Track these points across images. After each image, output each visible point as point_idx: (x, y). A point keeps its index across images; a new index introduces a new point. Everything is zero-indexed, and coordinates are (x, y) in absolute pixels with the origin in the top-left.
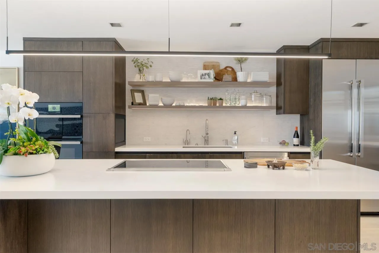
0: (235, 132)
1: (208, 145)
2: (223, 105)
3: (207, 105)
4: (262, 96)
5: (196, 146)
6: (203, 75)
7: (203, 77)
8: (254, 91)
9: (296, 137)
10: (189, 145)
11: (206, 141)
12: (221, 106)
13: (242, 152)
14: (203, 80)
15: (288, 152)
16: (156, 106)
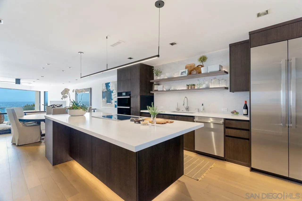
0: (203, 104)
1: (188, 111)
2: (195, 88)
3: (186, 89)
4: (220, 81)
5: (182, 112)
6: (182, 73)
7: (182, 74)
8: (214, 78)
9: (245, 108)
10: (179, 111)
11: (187, 109)
12: (194, 89)
13: (193, 116)
14: (182, 75)
15: (224, 118)
16: (163, 91)
